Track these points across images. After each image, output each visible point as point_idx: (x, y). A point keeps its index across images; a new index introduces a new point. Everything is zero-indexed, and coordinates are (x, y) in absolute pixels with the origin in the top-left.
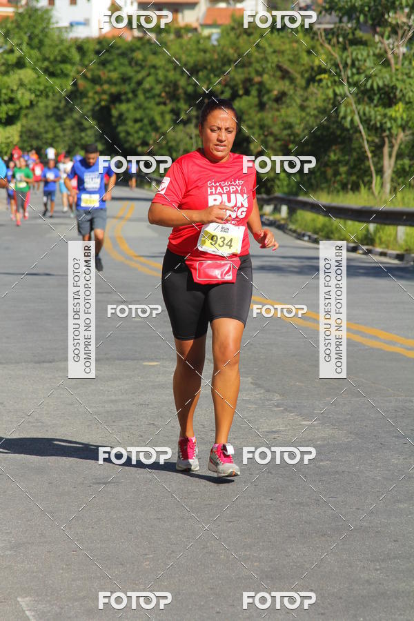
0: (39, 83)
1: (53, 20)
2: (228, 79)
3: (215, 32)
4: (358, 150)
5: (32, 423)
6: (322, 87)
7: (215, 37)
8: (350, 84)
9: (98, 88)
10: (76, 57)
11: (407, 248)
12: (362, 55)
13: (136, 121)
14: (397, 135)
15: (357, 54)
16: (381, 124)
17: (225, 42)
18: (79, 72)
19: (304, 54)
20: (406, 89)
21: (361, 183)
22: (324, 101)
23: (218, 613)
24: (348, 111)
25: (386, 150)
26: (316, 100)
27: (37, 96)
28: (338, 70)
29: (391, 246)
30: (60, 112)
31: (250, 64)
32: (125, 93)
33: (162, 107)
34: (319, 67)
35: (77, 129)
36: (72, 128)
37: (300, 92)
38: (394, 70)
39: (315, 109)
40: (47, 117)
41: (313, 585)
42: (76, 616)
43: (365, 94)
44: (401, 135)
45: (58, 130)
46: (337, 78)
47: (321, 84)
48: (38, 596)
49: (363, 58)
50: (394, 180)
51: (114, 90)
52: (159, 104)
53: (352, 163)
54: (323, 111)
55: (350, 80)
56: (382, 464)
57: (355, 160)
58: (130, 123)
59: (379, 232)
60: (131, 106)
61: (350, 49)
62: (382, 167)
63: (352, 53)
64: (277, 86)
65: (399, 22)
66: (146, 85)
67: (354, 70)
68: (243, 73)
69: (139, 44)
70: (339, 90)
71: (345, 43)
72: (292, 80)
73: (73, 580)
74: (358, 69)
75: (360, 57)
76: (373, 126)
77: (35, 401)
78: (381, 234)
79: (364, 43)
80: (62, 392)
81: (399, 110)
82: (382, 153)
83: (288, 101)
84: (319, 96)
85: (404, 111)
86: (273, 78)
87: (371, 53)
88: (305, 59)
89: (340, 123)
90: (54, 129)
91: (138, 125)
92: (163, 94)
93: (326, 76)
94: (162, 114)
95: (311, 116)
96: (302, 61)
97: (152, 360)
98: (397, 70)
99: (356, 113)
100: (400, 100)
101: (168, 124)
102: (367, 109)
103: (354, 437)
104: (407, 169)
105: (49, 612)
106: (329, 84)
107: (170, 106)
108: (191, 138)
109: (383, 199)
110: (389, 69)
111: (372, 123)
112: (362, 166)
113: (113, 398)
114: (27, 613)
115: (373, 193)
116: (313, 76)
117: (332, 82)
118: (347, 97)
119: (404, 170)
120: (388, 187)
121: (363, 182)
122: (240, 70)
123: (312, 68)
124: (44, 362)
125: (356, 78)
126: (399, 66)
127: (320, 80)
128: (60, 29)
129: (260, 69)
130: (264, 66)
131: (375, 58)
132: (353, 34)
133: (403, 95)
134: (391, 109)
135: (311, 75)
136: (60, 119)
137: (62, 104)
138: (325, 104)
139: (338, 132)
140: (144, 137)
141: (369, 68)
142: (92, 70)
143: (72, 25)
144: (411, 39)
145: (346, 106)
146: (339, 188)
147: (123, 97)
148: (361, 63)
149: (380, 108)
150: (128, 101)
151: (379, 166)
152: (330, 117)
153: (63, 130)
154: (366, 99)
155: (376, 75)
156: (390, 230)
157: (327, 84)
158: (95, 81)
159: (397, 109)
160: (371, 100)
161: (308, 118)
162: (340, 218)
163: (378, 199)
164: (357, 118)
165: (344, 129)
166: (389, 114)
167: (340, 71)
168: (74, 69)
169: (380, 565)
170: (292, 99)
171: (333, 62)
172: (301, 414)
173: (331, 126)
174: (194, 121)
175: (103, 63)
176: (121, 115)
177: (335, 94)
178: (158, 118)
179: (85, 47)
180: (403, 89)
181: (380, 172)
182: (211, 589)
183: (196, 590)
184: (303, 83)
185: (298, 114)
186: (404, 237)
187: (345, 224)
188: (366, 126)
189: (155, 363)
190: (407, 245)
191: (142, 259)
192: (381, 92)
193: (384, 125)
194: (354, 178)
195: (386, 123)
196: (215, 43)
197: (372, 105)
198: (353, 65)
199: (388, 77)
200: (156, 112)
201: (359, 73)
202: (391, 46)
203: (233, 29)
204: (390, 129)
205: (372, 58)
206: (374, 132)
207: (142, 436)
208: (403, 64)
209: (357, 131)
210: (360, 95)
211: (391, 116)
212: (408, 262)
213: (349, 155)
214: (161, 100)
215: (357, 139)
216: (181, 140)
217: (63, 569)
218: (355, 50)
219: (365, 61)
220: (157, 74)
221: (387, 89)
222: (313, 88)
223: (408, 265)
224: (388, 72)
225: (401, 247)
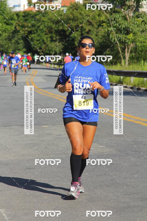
0: (3, 27)
1: (8, 4)
2: (70, 26)
3: (65, 9)
4: (116, 50)
5: (3, 148)
6: (103, 28)
7: (65, 10)
8: (113, 27)
9: (24, 29)
10: (16, 18)
11: (135, 85)
12: (117, 16)
13: (37, 40)
14: (130, 45)
15: (116, 16)
16: (125, 41)
17: (69, 12)
18: (17, 23)
19: (97, 16)
20: (133, 28)
21: (118, 62)
22: (104, 33)
23: (71, 214)
24: (113, 36)
25: (126, 50)
26: (101, 33)
27: (2, 32)
28: (109, 22)
29: (129, 84)
30: (10, 38)
31: (78, 20)
32: (33, 31)
33: (47, 36)
34: (102, 21)
35: (16, 44)
36: (15, 43)
37: (95, 30)
38: (129, 22)
39: (101, 36)
40: (6, 39)
41: (105, 204)
42: (21, 216)
43: (119, 31)
44: (132, 45)
45: (10, 44)
46: (109, 25)
47: (103, 27)
48: (7, 209)
49: (118, 18)
50: (129, 61)
51: (29, 29)
52: (45, 34)
53: (114, 55)
54: (104, 36)
55: (114, 25)
56: (128, 161)
57: (115, 54)
58: (35, 41)
59: (124, 79)
60: (36, 35)
61: (114, 14)
62: (125, 56)
63: (114, 16)
64: (87, 28)
65: (131, 5)
66: (41, 28)
67: (115, 22)
68: (75, 23)
69: (38, 13)
70: (110, 29)
71: (111, 12)
72: (93, 26)
73: (20, 203)
74: (116, 22)
75: (117, 17)
76: (122, 42)
77: (4, 140)
78: (125, 80)
79: (118, 12)
80: (13, 137)
81: (131, 36)
82: (125, 51)
83: (91, 33)
84: (102, 31)
85: (133, 36)
86: (86, 25)
87: (121, 16)
88: (97, 18)
89: (110, 41)
90: (8, 44)
91: (38, 42)
92: (47, 31)
93: (105, 24)
94: (47, 38)
95: (100, 38)
96: (96, 19)
97: (45, 125)
98: (130, 22)
99: (116, 37)
100: (131, 32)
101: (49, 42)
102: (120, 35)
103: (118, 151)
104: (134, 57)
105: (11, 214)
106: (106, 27)
107: (49, 35)
108: (57, 46)
109: (126, 67)
110: (127, 21)
111: (122, 40)
112: (118, 56)
113: (32, 138)
114: (4, 215)
115: (122, 65)
116: (100, 24)
117: (107, 26)
118: (113, 31)
119: (133, 57)
120: (127, 63)
121: (118, 61)
122: (74, 22)
123: (100, 21)
124: (7, 126)
125: (115, 24)
126: (131, 20)
127: (103, 25)
128: (10, 8)
129: (81, 22)
130: (83, 20)
131: (122, 17)
132: (114, 9)
133: (132, 30)
134: (128, 36)
135: (99, 24)
136: (10, 40)
137: (11, 35)
138: (105, 34)
139: (109, 44)
140: (40, 46)
141: (120, 21)
142: (21, 23)
143: (14, 6)
144: (135, 10)
145: (112, 35)
146: (110, 64)
147: (33, 32)
148: (117, 19)
149: (124, 35)
150: (34, 33)
151: (124, 56)
152: (106, 38)
153: (11, 44)
154: (119, 32)
155: (122, 24)
156: (128, 78)
157: (105, 27)
158: (23, 26)
159: (130, 35)
160: (121, 32)
161: (98, 39)
162: (110, 74)
163: (124, 67)
164: (116, 39)
165: (112, 43)
166: (127, 37)
167: (110, 22)
168: (15, 22)
169: (128, 196)
170: (93, 32)
171: (107, 19)
172: (98, 144)
173: (107, 42)
174: (58, 40)
175: (26, 20)
176: (32, 38)
177: (108, 31)
178: (45, 39)
179: (19, 14)
180: (132, 28)
181: (124, 58)
182: (69, 205)
183: (63, 206)
184: (97, 27)
185: (95, 38)
186: (133, 81)
187: (112, 76)
188: (119, 42)
189: (47, 126)
190: (134, 84)
191: (41, 90)
192: (125, 29)
193: (126, 42)
194: (115, 60)
195: (126, 40)
196: (65, 13)
197: (121, 34)
198: (114, 20)
199: (127, 24)
200: (44, 37)
201: (116, 23)
202: (128, 13)
203: (71, 8)
204: (127, 43)
205: (121, 17)
206: (122, 44)
207: (42, 152)
208: (132, 20)
209: (116, 43)
210: (117, 31)
211: (128, 38)
212: (135, 90)
213: (113, 52)
214: (47, 33)
215: (116, 46)
216: (53, 47)
217: (16, 199)
218: (115, 14)
219: (119, 18)
220: (44, 24)
221: (126, 29)
222: (100, 28)
223: (135, 91)
224: (126, 22)
225: (132, 84)
